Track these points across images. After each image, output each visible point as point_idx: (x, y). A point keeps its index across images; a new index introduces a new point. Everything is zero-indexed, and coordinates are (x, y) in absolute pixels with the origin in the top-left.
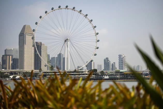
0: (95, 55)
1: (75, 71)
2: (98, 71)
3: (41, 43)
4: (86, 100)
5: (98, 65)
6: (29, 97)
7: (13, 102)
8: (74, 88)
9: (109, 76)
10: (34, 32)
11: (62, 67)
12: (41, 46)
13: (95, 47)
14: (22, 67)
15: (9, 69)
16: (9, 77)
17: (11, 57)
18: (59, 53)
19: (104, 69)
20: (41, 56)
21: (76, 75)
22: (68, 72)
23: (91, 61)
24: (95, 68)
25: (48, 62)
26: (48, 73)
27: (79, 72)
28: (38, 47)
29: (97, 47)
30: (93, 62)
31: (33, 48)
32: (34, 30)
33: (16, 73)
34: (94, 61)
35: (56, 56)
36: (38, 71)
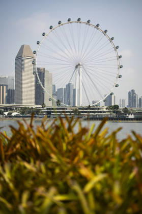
0: (116, 86)
1: (89, 108)
2: (121, 108)
3: (44, 69)
4: (98, 154)
5: (120, 100)
6: (29, 147)
7: (9, 153)
8: (84, 138)
9: (134, 114)
10: (35, 55)
11: (72, 101)
12: (44, 73)
13: (116, 76)
14: (20, 101)
15: (3, 103)
16: (3, 114)
17: (5, 87)
18: (67, 83)
19: (128, 105)
20: (44, 86)
21: (91, 112)
22: (80, 108)
23: (111, 94)
24: (116, 104)
25: (53, 95)
26: (53, 109)
27: (95, 109)
28: (40, 74)
29: (120, 74)
30: (113, 96)
31: (34, 76)
32: (35, 52)
33: (11, 109)
34: (115, 94)
35: (64, 87)
36: (40, 106)
